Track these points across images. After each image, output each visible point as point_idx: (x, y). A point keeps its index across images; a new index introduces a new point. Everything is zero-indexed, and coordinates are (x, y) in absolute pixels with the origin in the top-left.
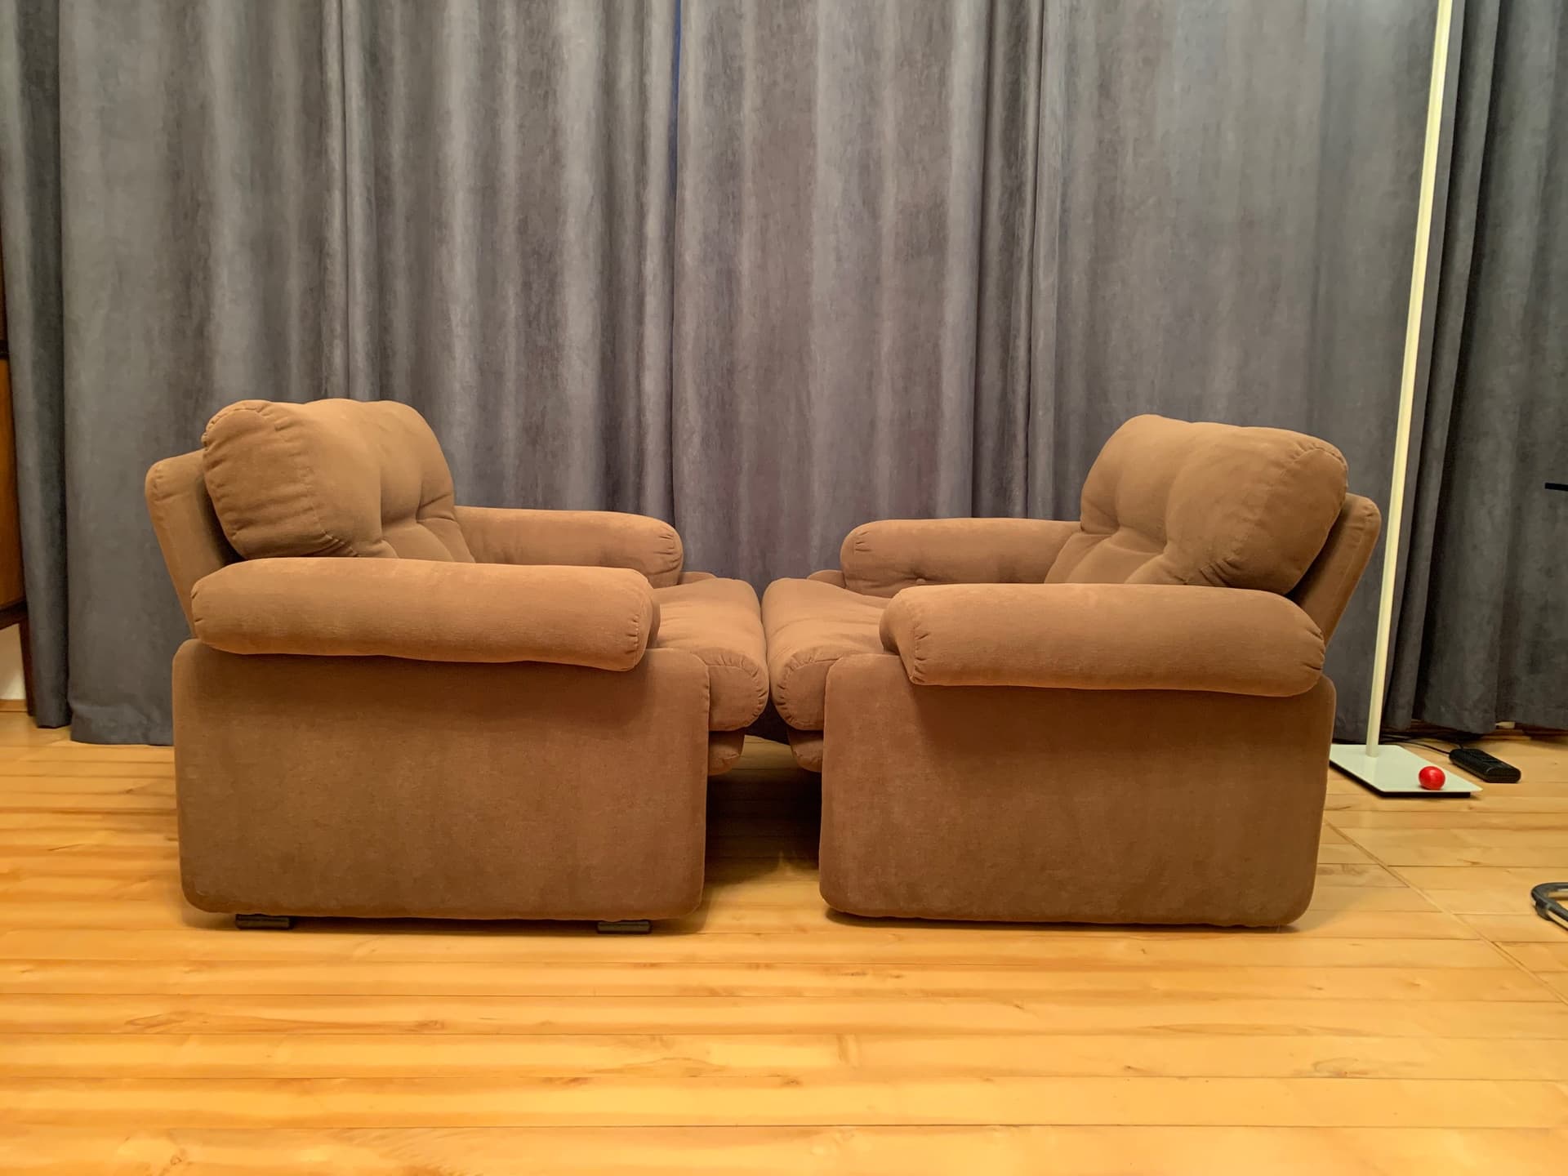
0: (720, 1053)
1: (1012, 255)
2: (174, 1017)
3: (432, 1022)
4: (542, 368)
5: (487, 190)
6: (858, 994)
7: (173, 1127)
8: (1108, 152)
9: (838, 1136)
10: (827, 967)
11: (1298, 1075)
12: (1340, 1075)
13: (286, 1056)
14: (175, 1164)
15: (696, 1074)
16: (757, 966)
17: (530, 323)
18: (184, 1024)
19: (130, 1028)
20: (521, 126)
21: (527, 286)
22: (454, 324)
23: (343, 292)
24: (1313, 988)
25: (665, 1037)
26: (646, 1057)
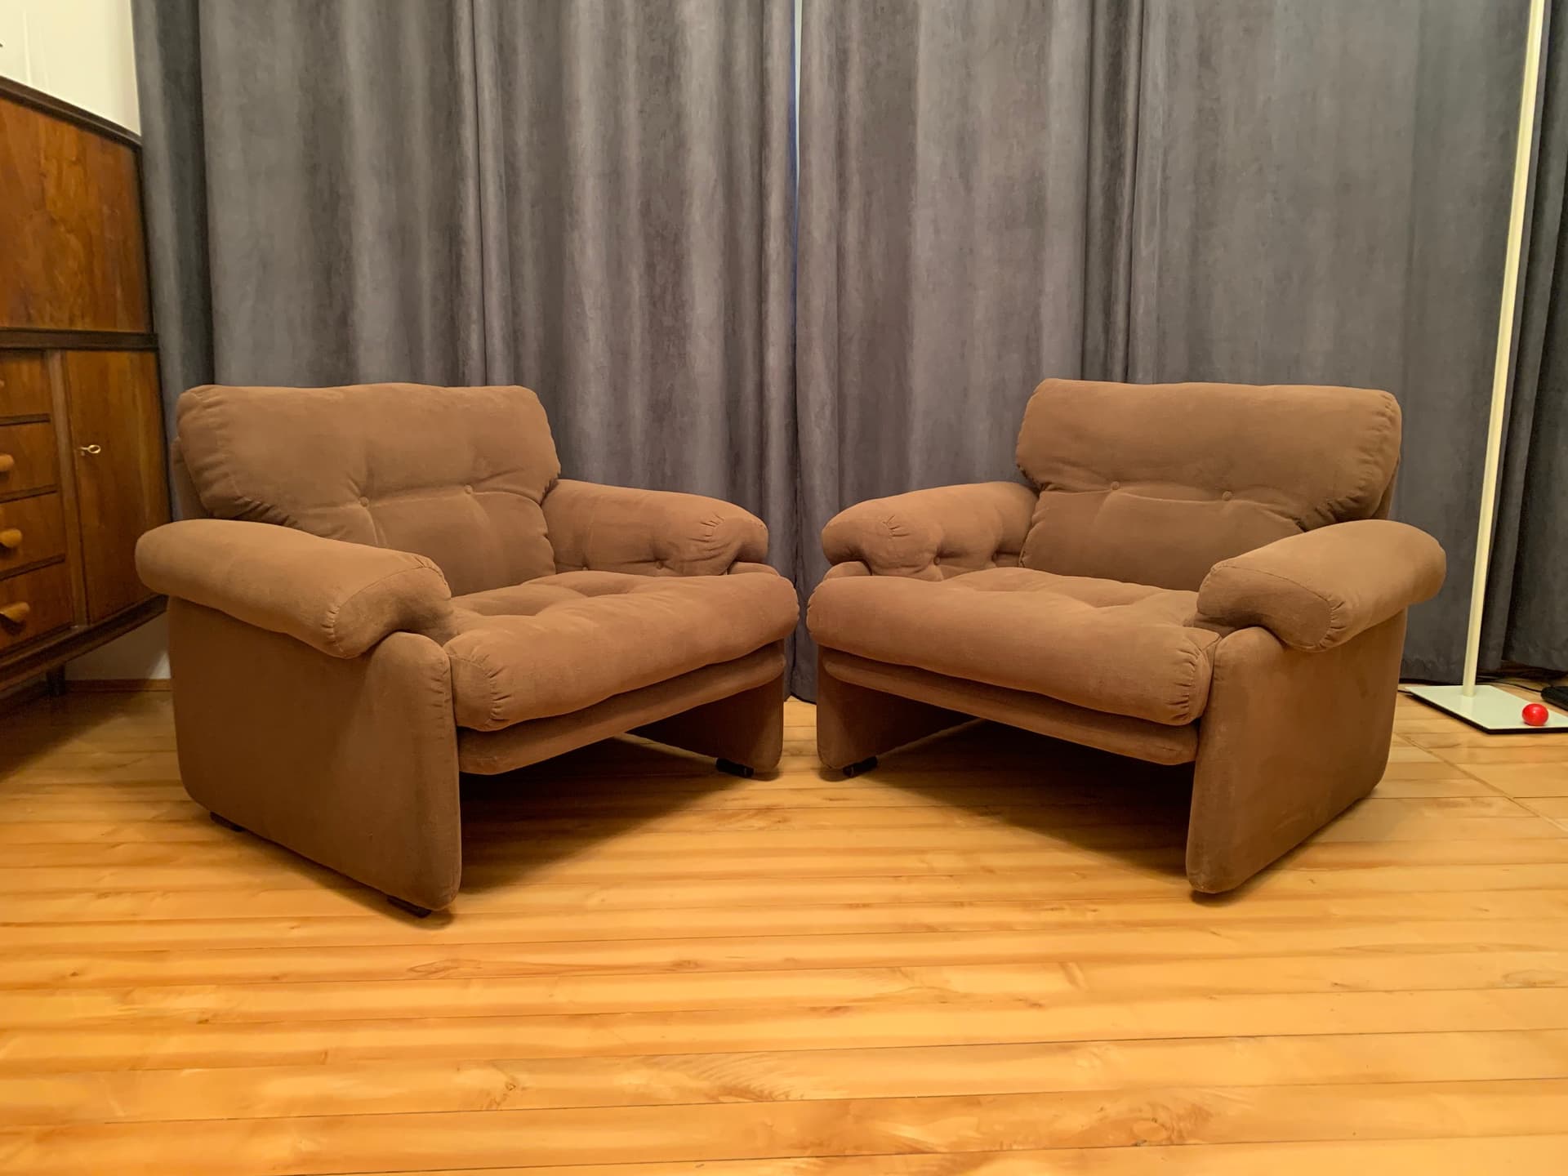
0: (959, 981)
1: (1113, 222)
2: (449, 964)
3: (685, 961)
4: (669, 347)
5: (613, 175)
6: (1063, 927)
7: (496, 1059)
8: (1208, 120)
9: (1095, 1050)
10: (1026, 903)
11: (1493, 986)
12: (1533, 985)
13: (566, 995)
14: (511, 1089)
15: (944, 1000)
16: (962, 904)
17: (654, 304)
18: (461, 969)
19: (414, 974)
20: (641, 112)
21: (650, 267)
22: (587, 308)
23: (478, 278)
24: (1481, 910)
25: (903, 969)
26: (893, 987)
